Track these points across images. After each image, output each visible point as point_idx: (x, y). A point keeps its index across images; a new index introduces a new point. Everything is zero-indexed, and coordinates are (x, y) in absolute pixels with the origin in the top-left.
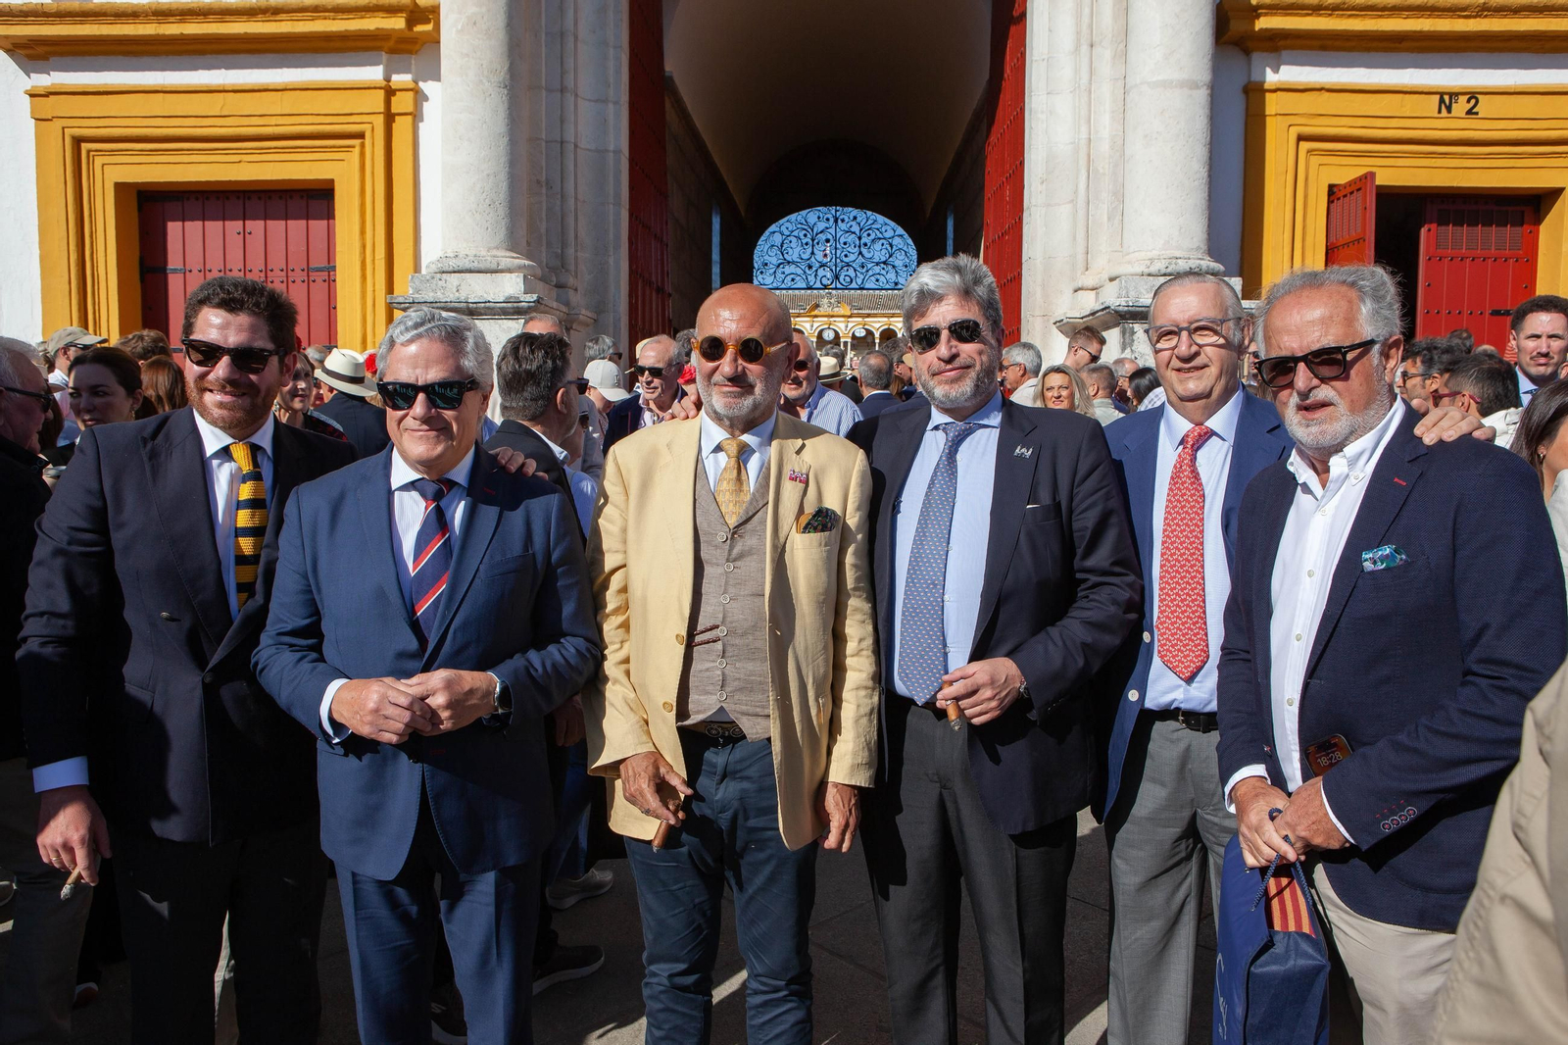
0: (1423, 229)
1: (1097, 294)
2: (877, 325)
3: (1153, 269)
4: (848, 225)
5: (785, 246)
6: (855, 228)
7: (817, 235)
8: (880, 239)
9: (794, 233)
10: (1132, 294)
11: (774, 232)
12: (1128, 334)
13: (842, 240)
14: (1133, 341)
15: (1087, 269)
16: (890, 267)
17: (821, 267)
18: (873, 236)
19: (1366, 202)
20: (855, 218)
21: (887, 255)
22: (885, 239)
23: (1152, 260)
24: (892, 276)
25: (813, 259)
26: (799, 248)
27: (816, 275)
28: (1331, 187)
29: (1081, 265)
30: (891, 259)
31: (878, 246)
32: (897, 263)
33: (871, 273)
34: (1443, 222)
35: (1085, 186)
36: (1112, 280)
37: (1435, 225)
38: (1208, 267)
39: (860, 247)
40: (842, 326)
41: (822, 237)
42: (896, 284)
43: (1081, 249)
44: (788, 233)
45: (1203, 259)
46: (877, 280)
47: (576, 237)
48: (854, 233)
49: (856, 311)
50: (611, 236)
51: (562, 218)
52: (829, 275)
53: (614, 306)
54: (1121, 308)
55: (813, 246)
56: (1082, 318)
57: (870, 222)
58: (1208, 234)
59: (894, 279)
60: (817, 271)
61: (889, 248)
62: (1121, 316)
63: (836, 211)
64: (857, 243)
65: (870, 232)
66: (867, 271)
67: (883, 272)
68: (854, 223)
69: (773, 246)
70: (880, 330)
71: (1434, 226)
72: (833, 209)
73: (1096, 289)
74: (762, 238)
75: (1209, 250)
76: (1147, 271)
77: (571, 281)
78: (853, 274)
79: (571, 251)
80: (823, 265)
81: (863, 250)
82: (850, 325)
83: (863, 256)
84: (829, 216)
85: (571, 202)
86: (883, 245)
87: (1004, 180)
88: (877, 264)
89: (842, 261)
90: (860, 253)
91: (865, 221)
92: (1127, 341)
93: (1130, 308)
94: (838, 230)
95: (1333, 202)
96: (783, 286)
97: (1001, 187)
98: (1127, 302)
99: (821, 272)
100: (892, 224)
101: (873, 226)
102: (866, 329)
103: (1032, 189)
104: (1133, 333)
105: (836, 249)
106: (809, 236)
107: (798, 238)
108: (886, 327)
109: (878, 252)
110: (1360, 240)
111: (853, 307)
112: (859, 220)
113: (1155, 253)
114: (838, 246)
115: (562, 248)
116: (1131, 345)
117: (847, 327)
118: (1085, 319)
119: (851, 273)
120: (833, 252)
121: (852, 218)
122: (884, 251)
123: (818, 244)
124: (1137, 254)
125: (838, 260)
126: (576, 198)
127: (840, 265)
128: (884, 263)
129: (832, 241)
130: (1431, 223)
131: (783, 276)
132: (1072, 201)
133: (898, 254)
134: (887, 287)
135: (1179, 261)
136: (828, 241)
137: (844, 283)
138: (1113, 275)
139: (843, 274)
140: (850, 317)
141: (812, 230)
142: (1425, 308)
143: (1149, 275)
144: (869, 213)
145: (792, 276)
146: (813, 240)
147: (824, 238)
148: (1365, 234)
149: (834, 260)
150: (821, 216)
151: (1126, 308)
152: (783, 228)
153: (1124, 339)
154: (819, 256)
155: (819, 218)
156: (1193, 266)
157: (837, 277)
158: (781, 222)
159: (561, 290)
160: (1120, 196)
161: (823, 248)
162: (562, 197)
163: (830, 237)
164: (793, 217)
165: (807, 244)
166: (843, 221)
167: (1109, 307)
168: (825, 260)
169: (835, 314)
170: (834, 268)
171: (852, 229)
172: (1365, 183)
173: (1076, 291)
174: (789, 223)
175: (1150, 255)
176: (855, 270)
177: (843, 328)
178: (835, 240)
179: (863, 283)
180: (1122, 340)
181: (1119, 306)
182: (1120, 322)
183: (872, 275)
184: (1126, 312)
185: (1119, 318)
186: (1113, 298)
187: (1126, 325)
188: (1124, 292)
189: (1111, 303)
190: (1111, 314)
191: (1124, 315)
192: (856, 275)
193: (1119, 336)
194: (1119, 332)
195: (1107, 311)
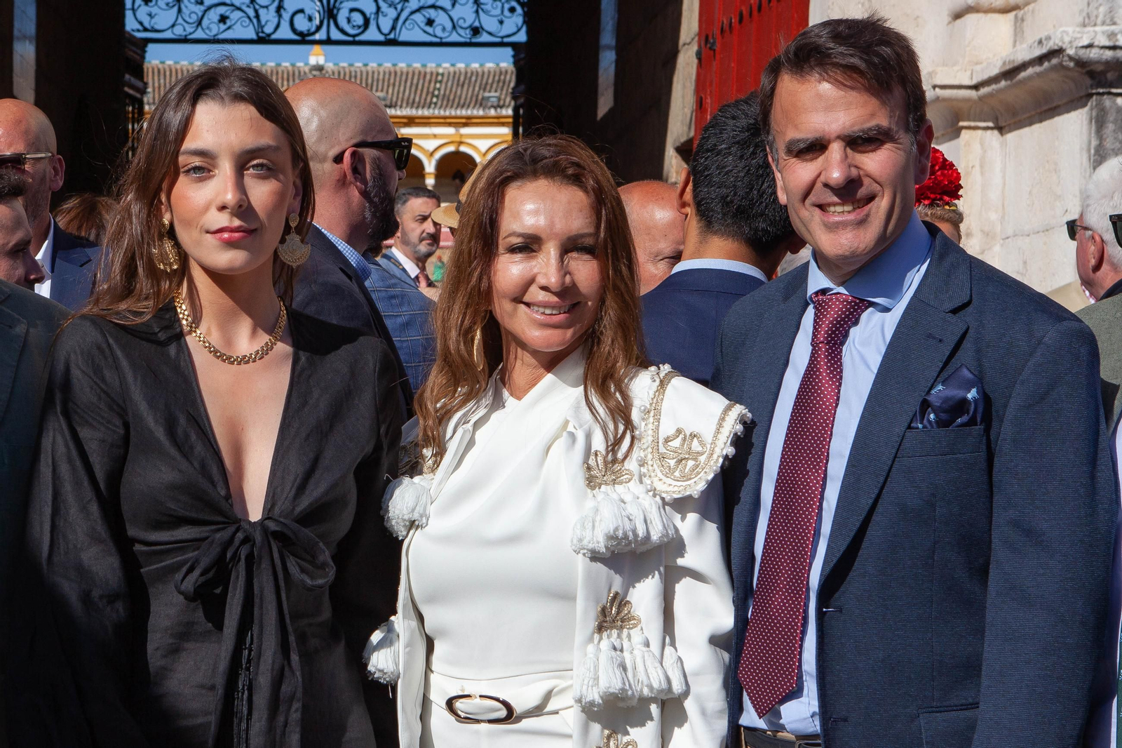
1: (1019, 22)
2: (430, 145)
12: (1110, 127)
27: (278, 9)
42: (476, 31)
46: (430, 22)
52: (313, 7)
54: (1094, 54)
56: (976, 87)
59: (470, 18)
62: (1092, 74)
66: (407, 1)
70: (438, 155)
73: (1016, 8)
78: (370, 9)
96: (199, 34)
98: (1111, 35)
108: (451, 148)
118: (984, 91)
131: (199, 9)
134: (454, 38)
137: (347, 29)
139: (346, 5)
145: (222, 10)
151: (1109, 54)
157: (331, 13)
167: (1057, 52)
173: (958, 16)
179: (393, 28)
180: (1094, 143)
181: (1090, 46)
182: (1091, 95)
183: (418, 10)
184: (1107, 63)
185: (1088, 81)
186: (1070, 30)
187: (1107, 101)
188: (1102, 9)
189: (1067, 39)
190: (1067, 68)
191: (1103, 73)
192: (378, 8)
193: (1085, 138)
194: (1085, 122)
195: (1055, 61)
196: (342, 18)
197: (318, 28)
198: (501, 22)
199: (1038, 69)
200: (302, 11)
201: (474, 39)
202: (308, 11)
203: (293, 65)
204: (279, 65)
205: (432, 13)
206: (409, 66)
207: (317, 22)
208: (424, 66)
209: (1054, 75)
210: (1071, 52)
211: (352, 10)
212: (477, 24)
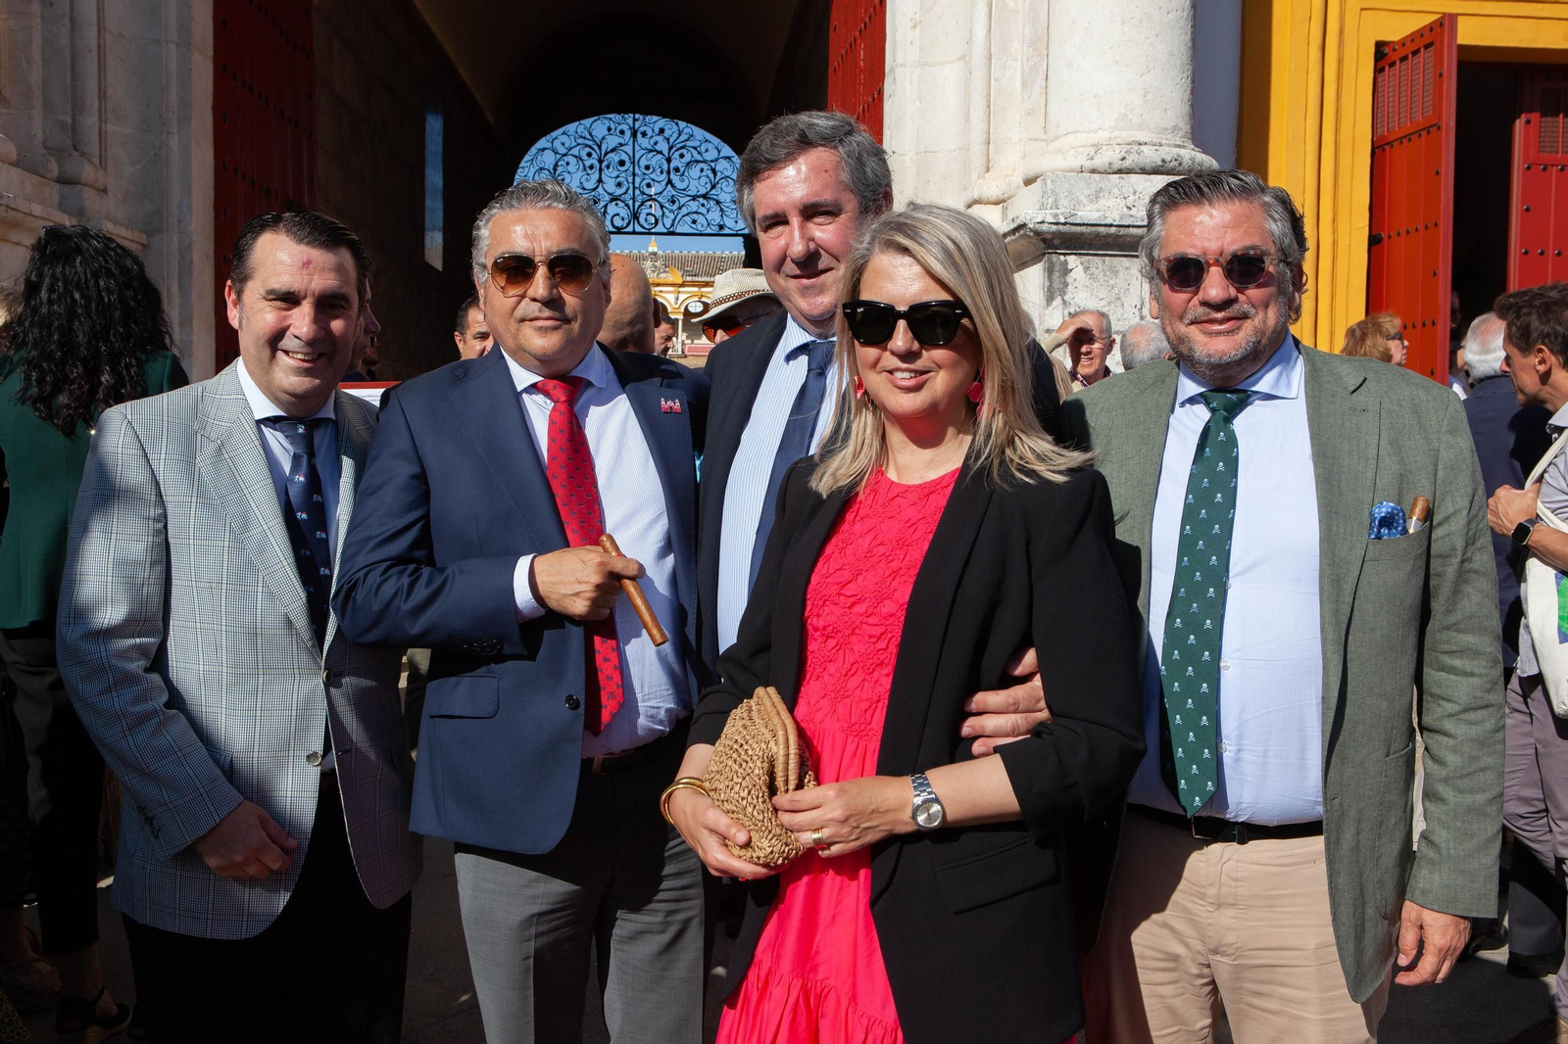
0: (1518, 122)
1: (1005, 209)
3: (1100, 161)
4: (652, 141)
5: (560, 169)
6: (663, 146)
7: (606, 154)
8: (698, 162)
9: (573, 152)
10: (1064, 202)
11: (544, 149)
12: (1057, 274)
13: (643, 163)
14: (1066, 285)
15: (988, 170)
16: (712, 203)
17: (612, 200)
18: (688, 158)
19: (1442, 66)
20: (662, 131)
21: (709, 186)
22: (704, 161)
23: (1097, 147)
24: (715, 216)
25: (600, 189)
26: (580, 173)
27: (605, 212)
28: (1380, 46)
29: (978, 161)
30: (713, 192)
31: (695, 172)
32: (722, 197)
33: (684, 211)
34: (1550, 110)
35: (985, 30)
36: (1028, 182)
37: (1538, 115)
38: (1192, 159)
39: (669, 173)
40: (671, 297)
41: (614, 158)
42: (721, 227)
43: (977, 135)
44: (564, 151)
45: (1184, 147)
46: (694, 222)
47: (102, 96)
48: (661, 153)
49: (689, 279)
50: (174, 99)
51: (74, 61)
52: (624, 212)
53: (180, 222)
54: (1045, 227)
55: (601, 170)
57: (684, 137)
58: (1192, 106)
59: (718, 220)
60: (606, 206)
61: (711, 176)
62: (1044, 240)
63: (635, 120)
64: (665, 167)
65: (684, 151)
66: (680, 208)
67: (703, 210)
68: (660, 139)
69: (541, 169)
71: (1535, 116)
72: (629, 118)
73: (1003, 200)
74: (527, 158)
75: (1193, 133)
76: (1088, 164)
77: (88, 172)
78: (658, 214)
79: (90, 121)
80: (614, 199)
81: (673, 176)
82: (682, 297)
83: (673, 186)
84: (624, 127)
85: (90, 34)
86: (702, 170)
87: (857, 34)
88: (694, 198)
89: (643, 193)
90: (670, 182)
91: (675, 135)
92: (1056, 285)
93: (1061, 227)
94: (637, 148)
95: (1382, 70)
97: (853, 47)
98: (1056, 216)
99: (612, 209)
100: (716, 140)
101: (688, 143)
102: (702, 302)
103: (898, 37)
104: (1066, 271)
105: (634, 175)
106: (594, 155)
107: (579, 158)
109: (696, 181)
110: (1432, 128)
111: (686, 273)
112: (667, 133)
113: (1102, 136)
114: (637, 171)
115: (74, 116)
116: (1063, 293)
117: (677, 299)
119: (656, 210)
120: (630, 179)
121: (657, 131)
122: (703, 180)
123: (608, 167)
124: (1071, 137)
125: (637, 192)
126: (101, 29)
127: (640, 198)
128: (704, 196)
129: (628, 164)
130: (1531, 111)
132: (963, 58)
133: (723, 184)
134: (709, 231)
135: (1143, 148)
136: (622, 163)
137: (645, 225)
138: (1031, 173)
139: (644, 211)
140: (682, 285)
141: (600, 147)
142: (1522, 244)
143: (1093, 171)
144: (682, 124)
146: (600, 161)
147: (617, 159)
148: (1440, 118)
149: (631, 191)
150: (613, 126)
151: (1054, 227)
152: (557, 144)
153: (1051, 281)
154: (610, 185)
155: (609, 129)
156: (1168, 158)
157: (635, 216)
158: (554, 134)
159: (67, 188)
160: (1042, 45)
161: (615, 174)
162: (72, 22)
163: (625, 157)
164: (571, 128)
165: (591, 167)
166: (644, 134)
167: (1022, 226)
168: (619, 192)
169: (661, 281)
170: (631, 203)
171: (658, 148)
172: (1442, 33)
174: (565, 137)
175: (1094, 138)
176: (662, 207)
177: (673, 301)
178: (633, 163)
179: (672, 225)
180: (1047, 284)
181: (1043, 222)
182: (1044, 254)
183: (687, 215)
184: (1053, 233)
185: (1043, 245)
186: (1030, 212)
187: (1054, 258)
188: (1050, 200)
189: (1028, 218)
190: (1029, 237)
191: (1052, 240)
192: (664, 213)
193: (1042, 279)
194: (1042, 271)
195: (1022, 232)
196: (642, 219)
197: (628, 224)
198: (736, 222)
199: (1013, 237)
200: (618, 215)
201: (721, 231)
202: (621, 215)
203: (639, 252)
204: (631, 252)
205: (695, 216)
206: (706, 253)
207: (626, 221)
208: (715, 253)
209: (1022, 242)
210: (1031, 226)
211: (648, 214)
212: (722, 223)
